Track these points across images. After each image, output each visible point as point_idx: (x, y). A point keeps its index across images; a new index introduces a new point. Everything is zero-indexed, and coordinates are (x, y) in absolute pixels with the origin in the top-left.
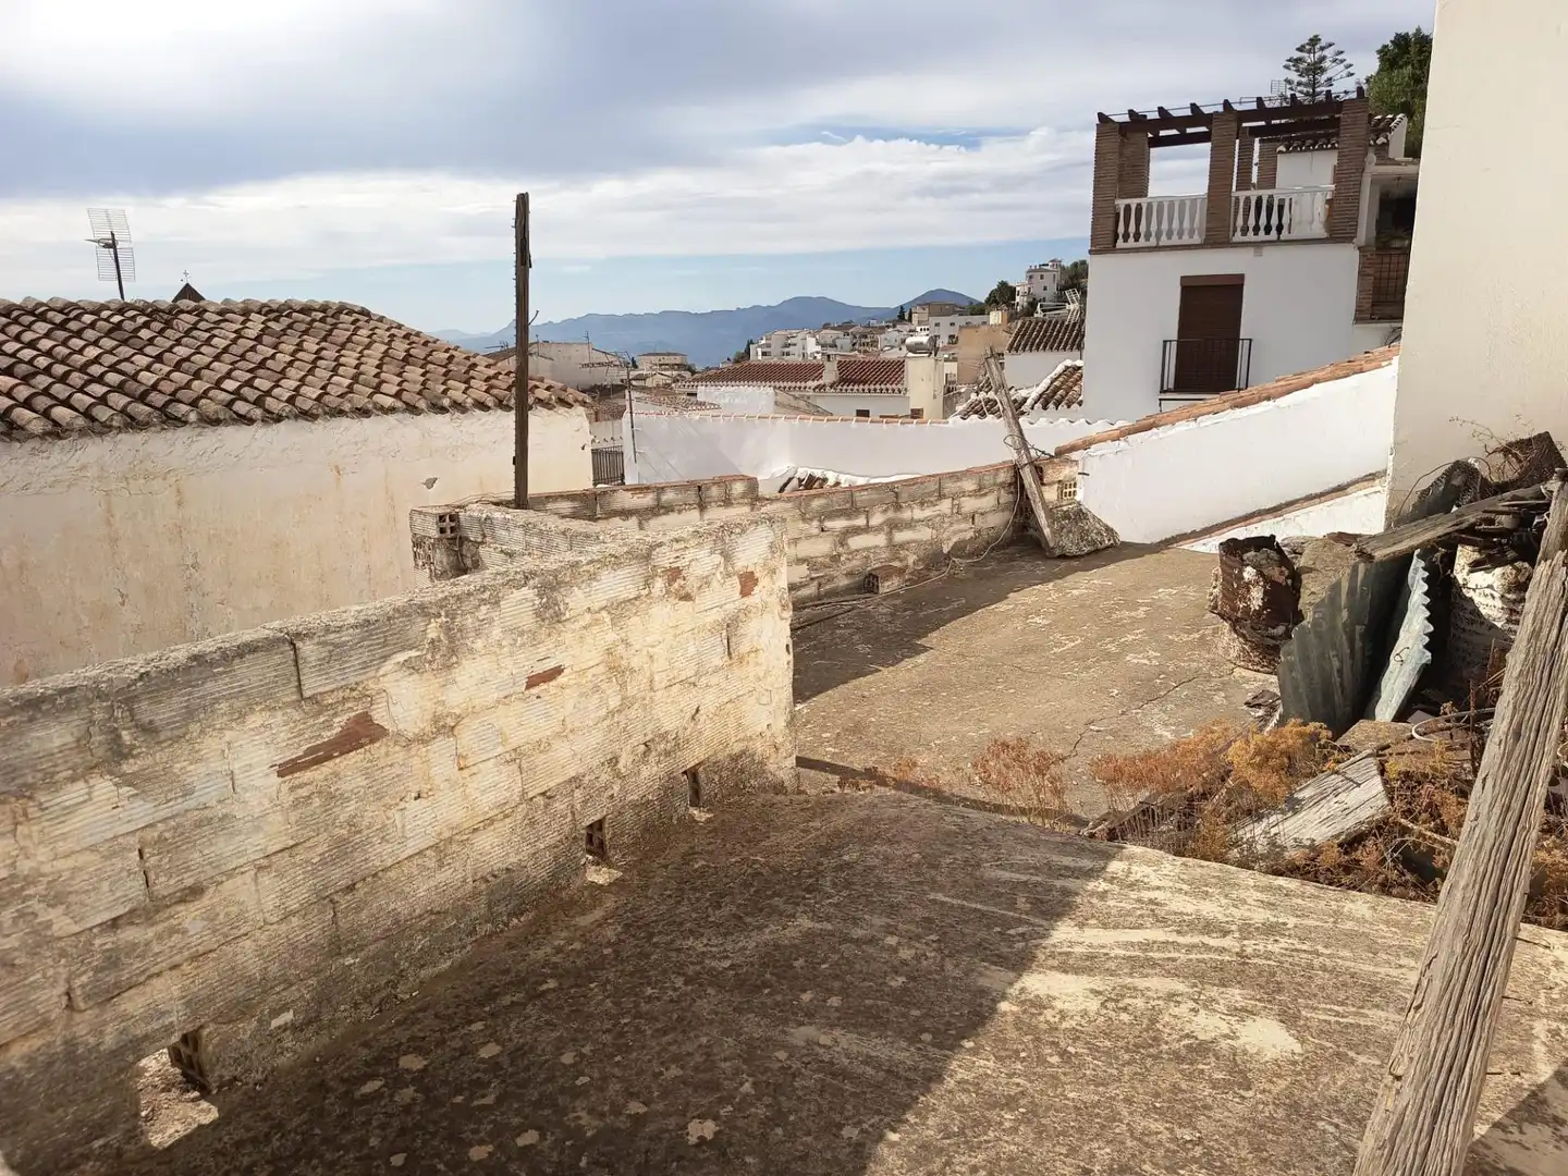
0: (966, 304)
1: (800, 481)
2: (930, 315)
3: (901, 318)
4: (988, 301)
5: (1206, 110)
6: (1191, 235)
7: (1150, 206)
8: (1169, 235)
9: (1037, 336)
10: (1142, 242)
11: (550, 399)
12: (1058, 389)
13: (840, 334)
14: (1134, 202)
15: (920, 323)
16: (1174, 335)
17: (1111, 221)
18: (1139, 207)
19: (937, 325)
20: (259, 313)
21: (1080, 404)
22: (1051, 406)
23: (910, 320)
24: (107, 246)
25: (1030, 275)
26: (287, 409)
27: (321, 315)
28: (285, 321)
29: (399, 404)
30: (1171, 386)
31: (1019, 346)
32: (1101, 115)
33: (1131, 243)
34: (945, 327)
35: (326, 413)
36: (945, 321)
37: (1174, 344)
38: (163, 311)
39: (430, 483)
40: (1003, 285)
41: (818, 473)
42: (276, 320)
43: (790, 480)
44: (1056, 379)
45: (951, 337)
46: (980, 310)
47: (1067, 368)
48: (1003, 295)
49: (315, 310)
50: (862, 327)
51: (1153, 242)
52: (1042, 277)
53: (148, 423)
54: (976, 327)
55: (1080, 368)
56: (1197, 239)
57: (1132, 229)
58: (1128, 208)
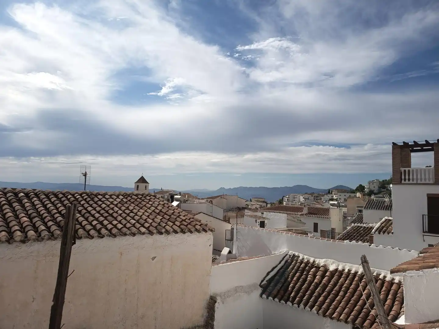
0: (349, 190)
1: (290, 256)
2: (338, 192)
3: (329, 192)
4: (356, 190)
5: (431, 142)
6: (429, 180)
7: (413, 171)
8: (421, 180)
9: (374, 205)
10: (411, 182)
11: (200, 229)
12: (383, 227)
13: (311, 196)
14: (407, 169)
15: (335, 194)
16: (426, 213)
17: (399, 175)
18: (409, 171)
19: (340, 195)
20: (122, 196)
21: (393, 233)
22: (381, 233)
23: (332, 193)
24: (84, 175)
25: (369, 183)
26: (107, 233)
27: (141, 196)
28: (129, 198)
29: (147, 232)
30: (427, 230)
31: (368, 207)
32: (393, 143)
33: (407, 182)
34: (343, 196)
35: (120, 235)
36: (343, 194)
37: (427, 216)
38: (94, 195)
39: (153, 258)
40: (361, 185)
41: (297, 254)
42: (126, 198)
43: (287, 255)
44: (382, 223)
45: (345, 199)
46: (353, 192)
47: (386, 220)
48: (361, 188)
49: (140, 195)
50: (317, 195)
51: (415, 182)
52: (373, 184)
53: (57, 238)
54: (353, 197)
55: (391, 220)
56: (431, 182)
57: (407, 177)
58: (405, 171)
